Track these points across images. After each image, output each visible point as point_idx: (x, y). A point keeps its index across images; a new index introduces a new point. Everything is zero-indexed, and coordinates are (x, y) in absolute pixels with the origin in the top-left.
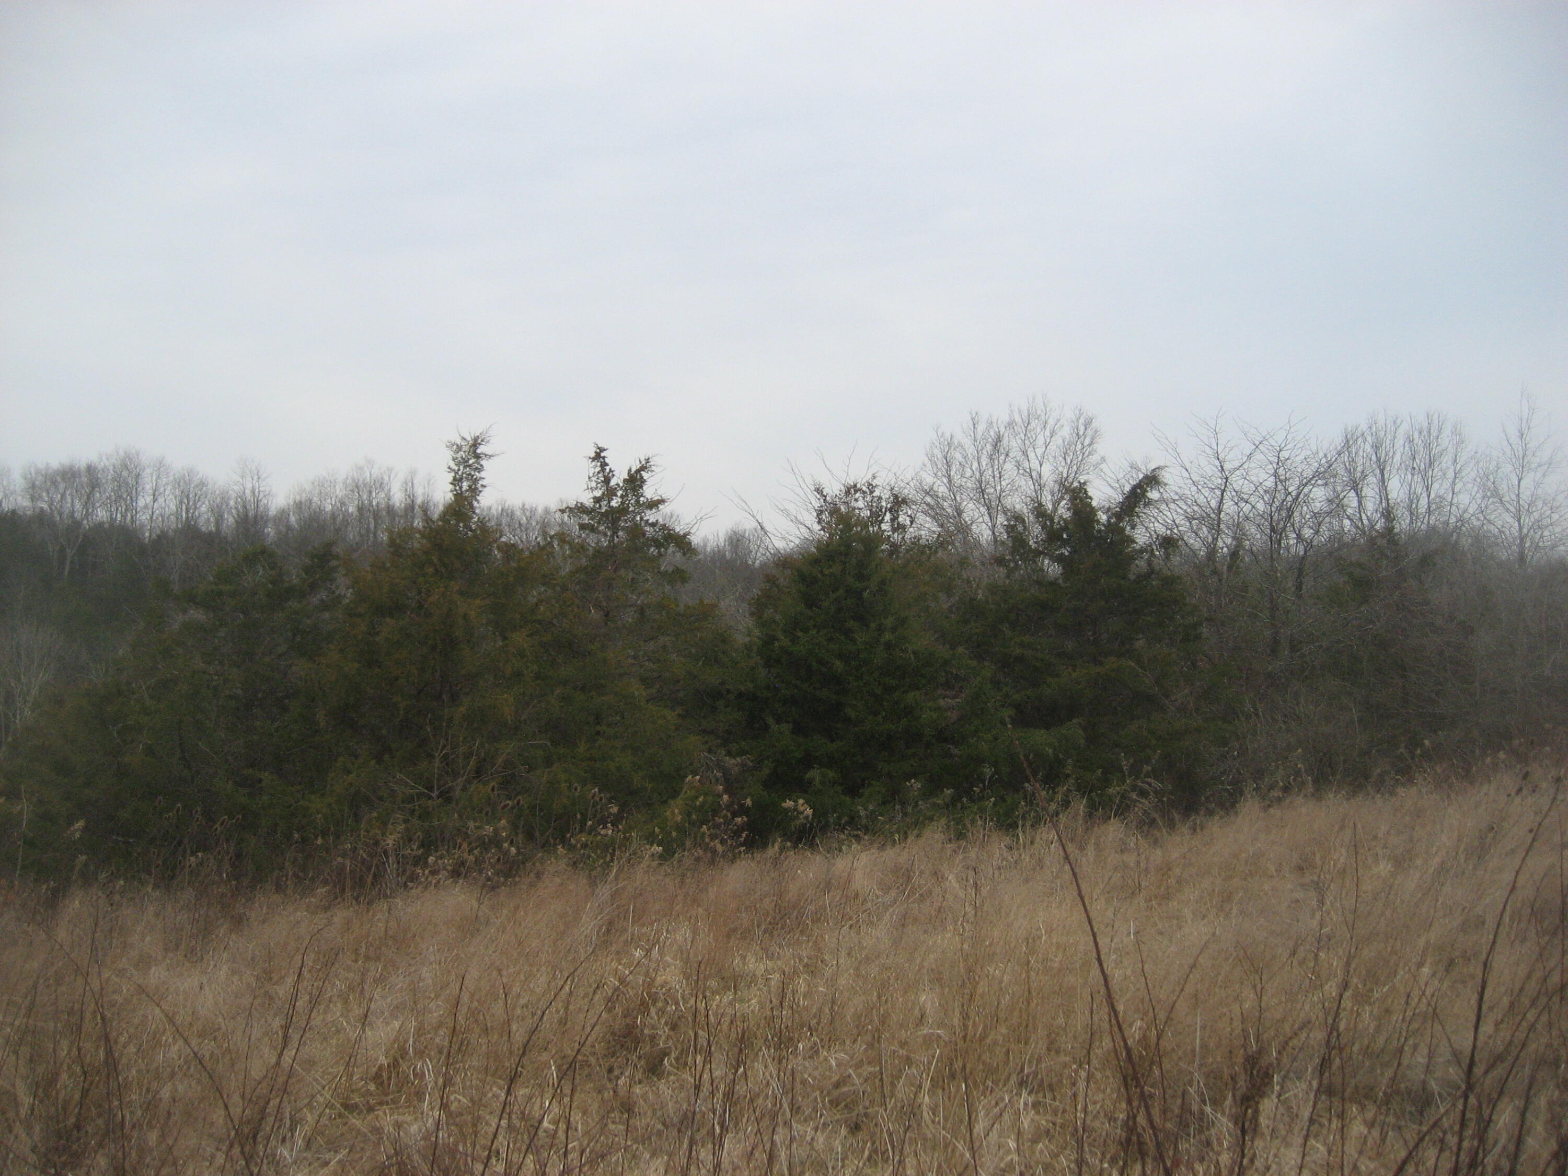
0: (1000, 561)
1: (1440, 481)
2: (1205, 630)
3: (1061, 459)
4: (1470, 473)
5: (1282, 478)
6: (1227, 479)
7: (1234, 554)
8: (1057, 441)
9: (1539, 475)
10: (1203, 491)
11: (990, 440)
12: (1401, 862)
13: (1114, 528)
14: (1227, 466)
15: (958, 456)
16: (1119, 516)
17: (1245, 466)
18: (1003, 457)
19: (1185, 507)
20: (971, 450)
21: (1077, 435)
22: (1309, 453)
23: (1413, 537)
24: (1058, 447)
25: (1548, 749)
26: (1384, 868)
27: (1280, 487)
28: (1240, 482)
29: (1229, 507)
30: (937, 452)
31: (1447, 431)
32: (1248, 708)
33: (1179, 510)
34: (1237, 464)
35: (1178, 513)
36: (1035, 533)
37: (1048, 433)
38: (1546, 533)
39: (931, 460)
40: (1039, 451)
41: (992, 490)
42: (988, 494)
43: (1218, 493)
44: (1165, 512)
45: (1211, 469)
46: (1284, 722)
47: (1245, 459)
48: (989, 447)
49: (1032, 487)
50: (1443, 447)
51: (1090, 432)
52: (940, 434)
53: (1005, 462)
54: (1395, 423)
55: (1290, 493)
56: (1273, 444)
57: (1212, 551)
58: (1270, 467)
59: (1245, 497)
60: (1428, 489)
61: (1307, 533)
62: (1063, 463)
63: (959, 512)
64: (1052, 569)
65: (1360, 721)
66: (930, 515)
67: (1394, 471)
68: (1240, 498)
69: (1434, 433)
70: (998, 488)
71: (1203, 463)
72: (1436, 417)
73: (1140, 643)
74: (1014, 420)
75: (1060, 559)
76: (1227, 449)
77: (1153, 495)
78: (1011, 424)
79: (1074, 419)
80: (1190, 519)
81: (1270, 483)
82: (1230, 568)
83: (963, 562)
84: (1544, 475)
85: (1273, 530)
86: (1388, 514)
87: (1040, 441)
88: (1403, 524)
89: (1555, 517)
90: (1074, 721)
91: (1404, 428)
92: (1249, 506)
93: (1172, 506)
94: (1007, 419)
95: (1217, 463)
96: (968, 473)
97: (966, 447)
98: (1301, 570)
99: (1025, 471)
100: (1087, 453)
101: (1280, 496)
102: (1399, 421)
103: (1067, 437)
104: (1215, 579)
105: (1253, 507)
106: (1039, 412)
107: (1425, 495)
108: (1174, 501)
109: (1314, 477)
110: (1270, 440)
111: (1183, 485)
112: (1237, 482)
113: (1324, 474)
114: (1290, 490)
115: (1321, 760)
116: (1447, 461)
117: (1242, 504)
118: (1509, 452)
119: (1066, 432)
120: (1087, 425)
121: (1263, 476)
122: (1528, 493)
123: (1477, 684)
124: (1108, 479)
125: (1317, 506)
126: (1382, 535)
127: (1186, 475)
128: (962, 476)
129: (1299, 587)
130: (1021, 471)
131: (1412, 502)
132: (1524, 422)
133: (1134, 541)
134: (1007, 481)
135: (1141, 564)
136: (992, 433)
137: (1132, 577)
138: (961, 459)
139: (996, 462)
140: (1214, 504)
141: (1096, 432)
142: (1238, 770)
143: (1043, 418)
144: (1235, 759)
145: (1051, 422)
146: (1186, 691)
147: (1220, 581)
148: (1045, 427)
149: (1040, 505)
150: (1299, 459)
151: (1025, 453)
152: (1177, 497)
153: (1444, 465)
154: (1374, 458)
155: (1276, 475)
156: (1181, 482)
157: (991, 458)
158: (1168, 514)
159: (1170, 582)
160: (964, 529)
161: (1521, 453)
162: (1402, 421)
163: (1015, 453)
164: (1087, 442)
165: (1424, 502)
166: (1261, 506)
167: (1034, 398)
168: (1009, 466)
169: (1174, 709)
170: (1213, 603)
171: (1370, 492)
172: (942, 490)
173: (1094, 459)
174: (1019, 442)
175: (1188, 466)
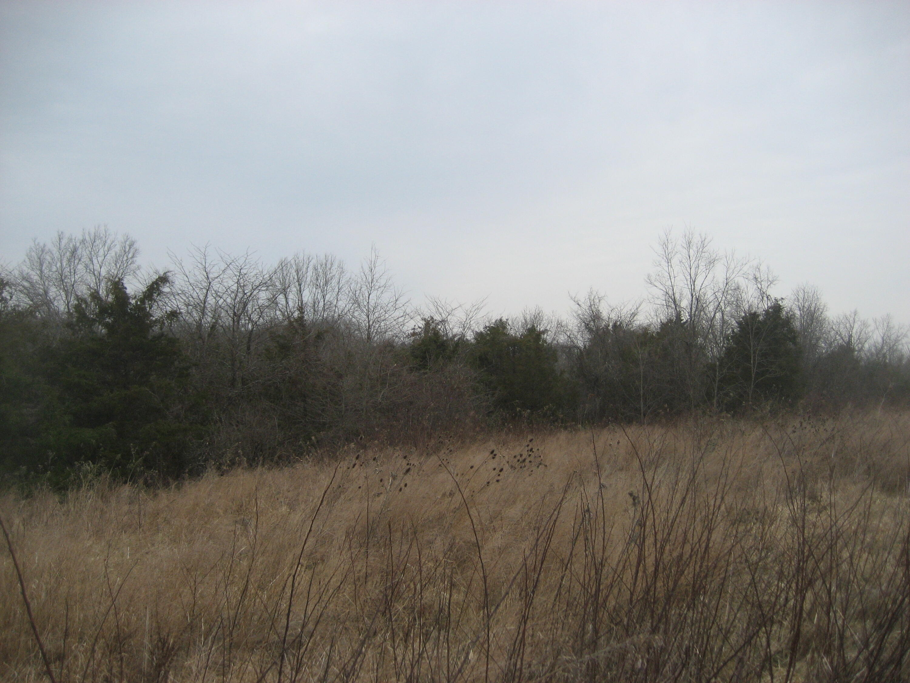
0: (69, 325)
1: (330, 293)
2: (193, 371)
3: (113, 264)
4: (345, 289)
5: (242, 285)
6: (210, 283)
7: (213, 327)
8: (112, 253)
9: (379, 292)
10: (196, 289)
11: (70, 250)
12: (292, 507)
13: (140, 308)
14: (211, 276)
15: (48, 258)
16: (142, 301)
17: (221, 277)
18: (77, 261)
19: (185, 298)
20: (57, 255)
21: (125, 251)
22: (258, 271)
23: (313, 323)
24: (112, 257)
25: (376, 442)
26: (284, 509)
27: (240, 290)
28: (218, 286)
29: (211, 300)
30: (33, 254)
31: (335, 266)
32: (216, 417)
33: (181, 300)
34: (216, 275)
35: (180, 301)
36: (93, 309)
37: (106, 248)
38: (382, 324)
39: (30, 259)
40: (100, 259)
41: (69, 281)
42: (66, 283)
43: (205, 291)
44: (173, 301)
45: (201, 277)
46: (237, 426)
47: (221, 272)
48: (68, 254)
49: (95, 281)
50: (333, 274)
51: (132, 250)
52: (36, 243)
53: (78, 264)
54: (309, 259)
55: (245, 294)
56: (238, 265)
57: (199, 325)
58: (235, 278)
59: (221, 294)
60: (324, 297)
61: (255, 317)
62: (114, 268)
63: (46, 293)
64: (102, 330)
65: (279, 426)
66: (25, 294)
67: (306, 286)
68: (217, 295)
69: (329, 266)
70: (73, 280)
71: (197, 273)
72: (330, 257)
73: (153, 377)
74: (85, 239)
75: (107, 325)
76: (212, 266)
77: (166, 289)
78: (83, 241)
79: (123, 241)
80: (187, 305)
81: (235, 287)
82: (209, 335)
83: (45, 324)
84: (382, 293)
85: (235, 314)
86: (301, 309)
87: (101, 253)
88: (309, 316)
89: (387, 315)
90: (110, 423)
91: (313, 262)
92: (222, 300)
93: (177, 297)
94: (81, 238)
95: (205, 274)
96: (54, 269)
97: (54, 252)
98: (250, 339)
99: (91, 270)
100: (130, 263)
101: (240, 295)
102: (310, 258)
103: (118, 252)
104: (200, 341)
105: (225, 301)
106: (101, 235)
107: (322, 300)
108: (178, 294)
109: (260, 285)
110: (236, 262)
111: (184, 285)
112: (216, 285)
113: (266, 284)
114: (246, 292)
115: (256, 448)
116: (334, 282)
117: (218, 299)
118: (364, 279)
119: (117, 248)
120: (131, 246)
121: (231, 283)
122: (373, 302)
123: (343, 405)
124: (140, 279)
125: (261, 302)
126: (296, 320)
127: (186, 279)
128: (50, 271)
129: (249, 348)
130: (88, 270)
131: (315, 303)
132: (373, 263)
133: (151, 316)
134: (79, 275)
135: (156, 329)
136: (71, 246)
137: (150, 337)
138: (50, 260)
139: (73, 264)
140: (202, 297)
141: (136, 250)
142: (209, 454)
143: (104, 239)
144: (207, 447)
145: (109, 242)
146: (180, 407)
147: (203, 342)
148: (105, 244)
149: (97, 292)
150: (253, 274)
151: (91, 260)
152: (180, 292)
153: (333, 285)
154: (296, 277)
155: (238, 282)
156: (183, 283)
157: (69, 261)
158: (175, 301)
159: (172, 341)
160: (48, 303)
161: (370, 280)
162: (312, 258)
163: (85, 259)
164: (130, 256)
165: (321, 304)
166: (229, 300)
167: (99, 227)
168: (80, 267)
169: (172, 417)
170: (199, 355)
171: (292, 296)
172: (35, 277)
173: (133, 267)
174: (88, 252)
175: (188, 274)
